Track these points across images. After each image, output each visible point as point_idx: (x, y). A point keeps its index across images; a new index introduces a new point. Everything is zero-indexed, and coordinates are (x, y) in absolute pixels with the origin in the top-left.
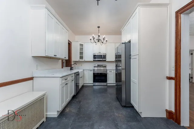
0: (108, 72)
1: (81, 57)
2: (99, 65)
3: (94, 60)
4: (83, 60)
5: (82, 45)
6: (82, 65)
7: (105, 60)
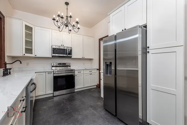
0: (76, 73)
1: (29, 50)
2: (60, 64)
3: (53, 56)
4: (33, 55)
5: (29, 29)
6: (28, 64)
7: (71, 57)
